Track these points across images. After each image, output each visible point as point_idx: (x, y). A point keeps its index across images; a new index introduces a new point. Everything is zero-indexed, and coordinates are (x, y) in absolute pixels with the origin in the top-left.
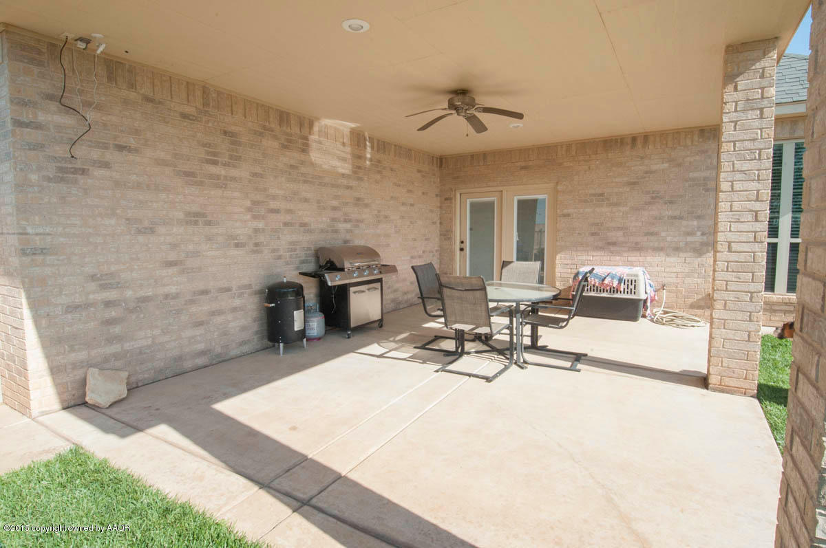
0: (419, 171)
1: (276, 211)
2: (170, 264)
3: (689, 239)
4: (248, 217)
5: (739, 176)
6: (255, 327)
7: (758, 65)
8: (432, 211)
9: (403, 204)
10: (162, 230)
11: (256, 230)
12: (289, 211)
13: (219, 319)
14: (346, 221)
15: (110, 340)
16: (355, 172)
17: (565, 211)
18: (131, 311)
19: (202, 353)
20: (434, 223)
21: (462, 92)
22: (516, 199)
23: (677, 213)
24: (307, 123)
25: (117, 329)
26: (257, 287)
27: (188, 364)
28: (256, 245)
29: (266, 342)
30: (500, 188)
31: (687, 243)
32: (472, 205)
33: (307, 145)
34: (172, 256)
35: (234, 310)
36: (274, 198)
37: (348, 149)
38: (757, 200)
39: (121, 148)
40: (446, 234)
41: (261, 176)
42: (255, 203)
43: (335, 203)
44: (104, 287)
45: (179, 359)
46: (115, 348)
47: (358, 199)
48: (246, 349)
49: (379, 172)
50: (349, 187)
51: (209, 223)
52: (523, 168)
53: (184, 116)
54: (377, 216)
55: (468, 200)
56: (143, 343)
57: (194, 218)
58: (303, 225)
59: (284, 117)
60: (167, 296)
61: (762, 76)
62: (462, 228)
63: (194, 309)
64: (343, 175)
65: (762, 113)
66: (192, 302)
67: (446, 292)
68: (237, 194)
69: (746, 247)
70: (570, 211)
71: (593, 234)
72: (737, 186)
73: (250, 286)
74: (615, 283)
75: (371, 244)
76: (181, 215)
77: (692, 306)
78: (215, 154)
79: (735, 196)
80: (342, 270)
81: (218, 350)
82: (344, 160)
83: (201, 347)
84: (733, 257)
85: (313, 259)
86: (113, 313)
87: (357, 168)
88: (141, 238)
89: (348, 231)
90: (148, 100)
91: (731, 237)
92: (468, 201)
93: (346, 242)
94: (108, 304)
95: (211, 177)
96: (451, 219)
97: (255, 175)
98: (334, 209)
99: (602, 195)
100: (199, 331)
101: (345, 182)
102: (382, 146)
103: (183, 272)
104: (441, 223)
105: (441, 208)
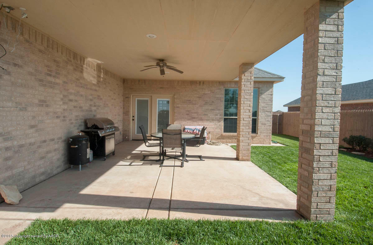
0: (117, 84)
1: (71, 100)
2: (32, 127)
4: (61, 103)
6: (62, 159)
7: (250, 70)
8: (121, 102)
9: (112, 99)
10: (29, 109)
11: (64, 110)
12: (76, 101)
13: (50, 155)
14: (95, 106)
16: (98, 84)
17: (177, 106)
18: (16, 152)
19: (43, 174)
20: (121, 108)
21: (162, 60)
22: (157, 99)
23: (213, 108)
24: (83, 59)
25: (10, 163)
26: (64, 138)
27: (38, 180)
28: (64, 117)
29: (67, 166)
31: (216, 118)
32: (137, 100)
33: (82, 69)
34: (33, 123)
35: (55, 150)
36: (71, 94)
37: (96, 72)
39: (15, 65)
40: (126, 113)
41: (67, 83)
42: (64, 96)
43: (91, 97)
44: (6, 140)
45: (34, 177)
46: (9, 173)
47: (99, 96)
48: (59, 170)
49: (105, 84)
50: (96, 90)
51: (47, 106)
52: (161, 88)
53: (40, 51)
54: (104, 104)
56: (21, 169)
57: (43, 103)
58: (81, 107)
59: (75, 56)
60: (31, 144)
61: (251, 73)
62: (134, 110)
63: (40, 150)
64: (94, 84)
65: (251, 83)
66: (39, 147)
68: (58, 91)
70: (179, 106)
71: (187, 114)
73: (60, 138)
74: (198, 132)
76: (37, 101)
77: (218, 139)
78: (50, 71)
81: (49, 171)
82: (94, 77)
83: (42, 170)
85: (83, 124)
86: (9, 154)
87: (99, 82)
88: (21, 113)
89: (95, 111)
90: (27, 41)
93: (94, 116)
94: (7, 149)
95: (51, 82)
96: (129, 106)
97: (64, 82)
98: (91, 100)
99: (189, 100)
100: (42, 162)
101: (94, 87)
102: (107, 72)
103: (37, 131)
104: (124, 108)
105: (124, 101)
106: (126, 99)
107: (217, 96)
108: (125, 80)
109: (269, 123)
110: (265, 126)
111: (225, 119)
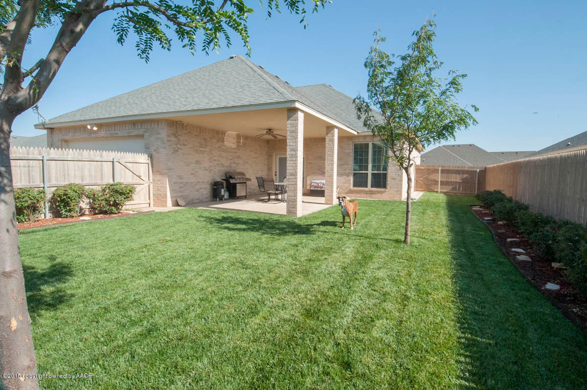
0: (259, 146)
1: (215, 160)
2: (192, 174)
3: (345, 171)
4: (208, 162)
5: (329, 156)
6: (209, 194)
7: (332, 132)
8: (264, 160)
9: (253, 158)
10: (191, 165)
11: (210, 166)
12: (219, 160)
13: (201, 190)
14: (234, 163)
15: (181, 192)
16: (237, 147)
17: (310, 162)
18: (185, 185)
19: (197, 199)
20: (265, 165)
21: (270, 130)
23: (342, 163)
24: (224, 133)
25: (182, 189)
26: (210, 182)
27: (195, 201)
28: (210, 170)
29: (212, 199)
31: (345, 173)
32: (279, 158)
33: (223, 140)
34: (192, 172)
35: (205, 188)
36: (215, 156)
37: (235, 140)
38: (332, 161)
39: (184, 145)
40: (270, 169)
41: (212, 150)
42: (211, 158)
43: (231, 157)
44: (181, 179)
45: (193, 200)
46: (181, 194)
47: (238, 156)
48: (207, 200)
49: (245, 147)
50: (235, 152)
51: (200, 164)
53: (196, 135)
54: (244, 162)
56: (187, 194)
57: (198, 162)
58: (222, 164)
59: (218, 132)
60: (191, 183)
62: (276, 167)
63: (196, 187)
64: (234, 148)
65: (333, 142)
66: (196, 185)
67: (265, 182)
68: (206, 156)
69: (330, 172)
70: (312, 162)
71: (319, 170)
72: (328, 158)
73: (208, 182)
74: (322, 185)
75: (243, 171)
76: (194, 161)
77: (347, 193)
78: (201, 145)
79: (328, 160)
80: (234, 178)
81: (201, 199)
82: (234, 143)
83: (197, 197)
84: (328, 174)
85: (224, 175)
86: (182, 185)
87: (238, 146)
88: (187, 167)
89: (235, 167)
90: (189, 132)
91: (328, 169)
92: (278, 157)
93: (234, 170)
94: (181, 183)
95: (201, 151)
96: (271, 164)
97: (210, 150)
98: (231, 159)
99: (320, 156)
100: (197, 193)
101: (234, 151)
102: (246, 138)
103: (195, 176)
104: (268, 165)
105: (268, 159)
106: (270, 156)
107: (346, 151)
108: (268, 141)
109: (399, 177)
110: (396, 181)
111: (355, 174)
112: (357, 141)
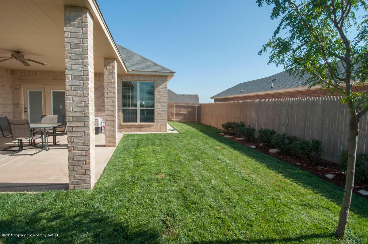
5: (109, 91)
7: (112, 64)
20: (9, 99)
21: (18, 52)
22: (52, 91)
30: (44, 86)
32: (29, 92)
38: (113, 98)
40: (16, 105)
52: (54, 79)
55: (28, 90)
61: (112, 67)
62: (25, 102)
65: (113, 76)
67: (12, 126)
69: (111, 109)
72: (109, 94)
79: (108, 96)
84: (109, 112)
91: (108, 107)
96: (19, 98)
104: (13, 100)
105: (13, 93)
106: (16, 90)
108: (14, 71)
109: (164, 113)
110: (162, 116)
111: (124, 110)
112: (125, 79)
